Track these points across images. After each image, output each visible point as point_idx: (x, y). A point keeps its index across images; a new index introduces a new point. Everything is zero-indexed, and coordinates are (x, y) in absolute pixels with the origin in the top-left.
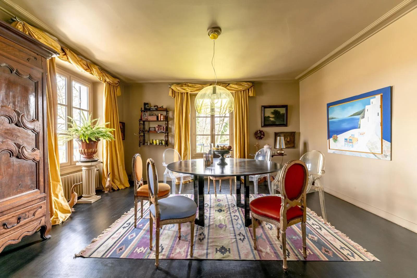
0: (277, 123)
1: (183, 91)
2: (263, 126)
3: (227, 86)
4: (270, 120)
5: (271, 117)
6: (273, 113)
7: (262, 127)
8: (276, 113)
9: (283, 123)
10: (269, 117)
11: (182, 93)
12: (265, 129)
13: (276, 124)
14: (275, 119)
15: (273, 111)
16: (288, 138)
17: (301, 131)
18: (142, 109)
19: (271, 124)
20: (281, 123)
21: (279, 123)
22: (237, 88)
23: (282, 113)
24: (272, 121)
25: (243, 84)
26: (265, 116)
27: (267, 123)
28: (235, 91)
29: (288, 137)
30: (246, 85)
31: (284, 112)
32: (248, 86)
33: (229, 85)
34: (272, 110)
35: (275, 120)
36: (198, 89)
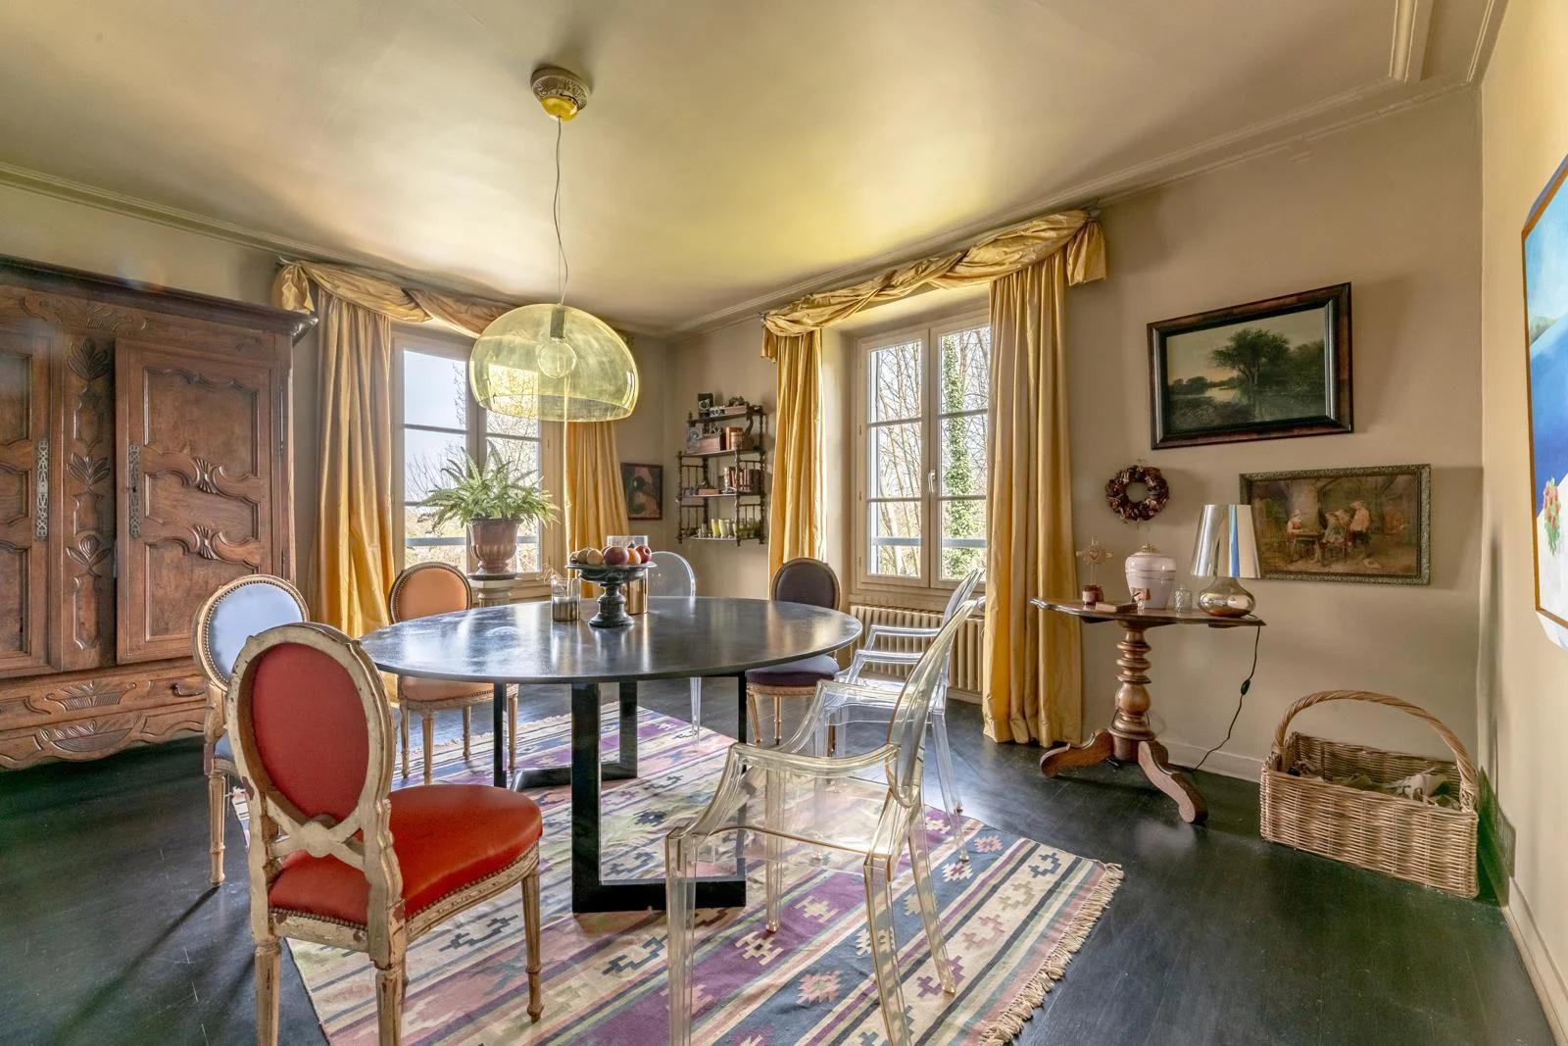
0: (1263, 414)
1: (796, 329)
2: (1162, 441)
3: (956, 264)
4: (1209, 401)
5: (1214, 385)
6: (1225, 357)
7: (1155, 447)
8: (1246, 353)
9: (1311, 412)
10: (1199, 384)
11: (795, 340)
12: (1176, 461)
13: (1257, 420)
14: (1245, 392)
15: (1230, 344)
16: (1352, 513)
17: (1486, 461)
18: (691, 415)
19: (1217, 422)
20: (1296, 415)
21: (1279, 416)
22: (998, 259)
23: (1303, 348)
24: (1226, 405)
25: (1028, 233)
26: (1171, 382)
27: (1185, 422)
28: (994, 278)
29: (1356, 504)
30: (1043, 234)
31: (1317, 339)
32: (1052, 234)
33: (965, 256)
34: (1223, 337)
35: (1245, 401)
36: (838, 307)
